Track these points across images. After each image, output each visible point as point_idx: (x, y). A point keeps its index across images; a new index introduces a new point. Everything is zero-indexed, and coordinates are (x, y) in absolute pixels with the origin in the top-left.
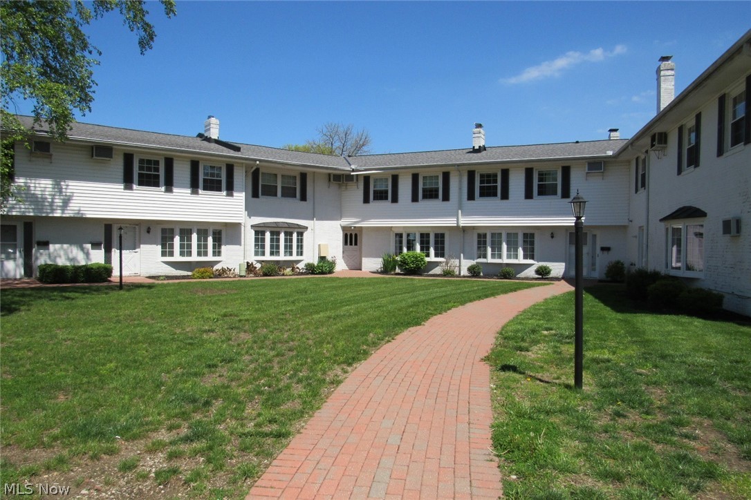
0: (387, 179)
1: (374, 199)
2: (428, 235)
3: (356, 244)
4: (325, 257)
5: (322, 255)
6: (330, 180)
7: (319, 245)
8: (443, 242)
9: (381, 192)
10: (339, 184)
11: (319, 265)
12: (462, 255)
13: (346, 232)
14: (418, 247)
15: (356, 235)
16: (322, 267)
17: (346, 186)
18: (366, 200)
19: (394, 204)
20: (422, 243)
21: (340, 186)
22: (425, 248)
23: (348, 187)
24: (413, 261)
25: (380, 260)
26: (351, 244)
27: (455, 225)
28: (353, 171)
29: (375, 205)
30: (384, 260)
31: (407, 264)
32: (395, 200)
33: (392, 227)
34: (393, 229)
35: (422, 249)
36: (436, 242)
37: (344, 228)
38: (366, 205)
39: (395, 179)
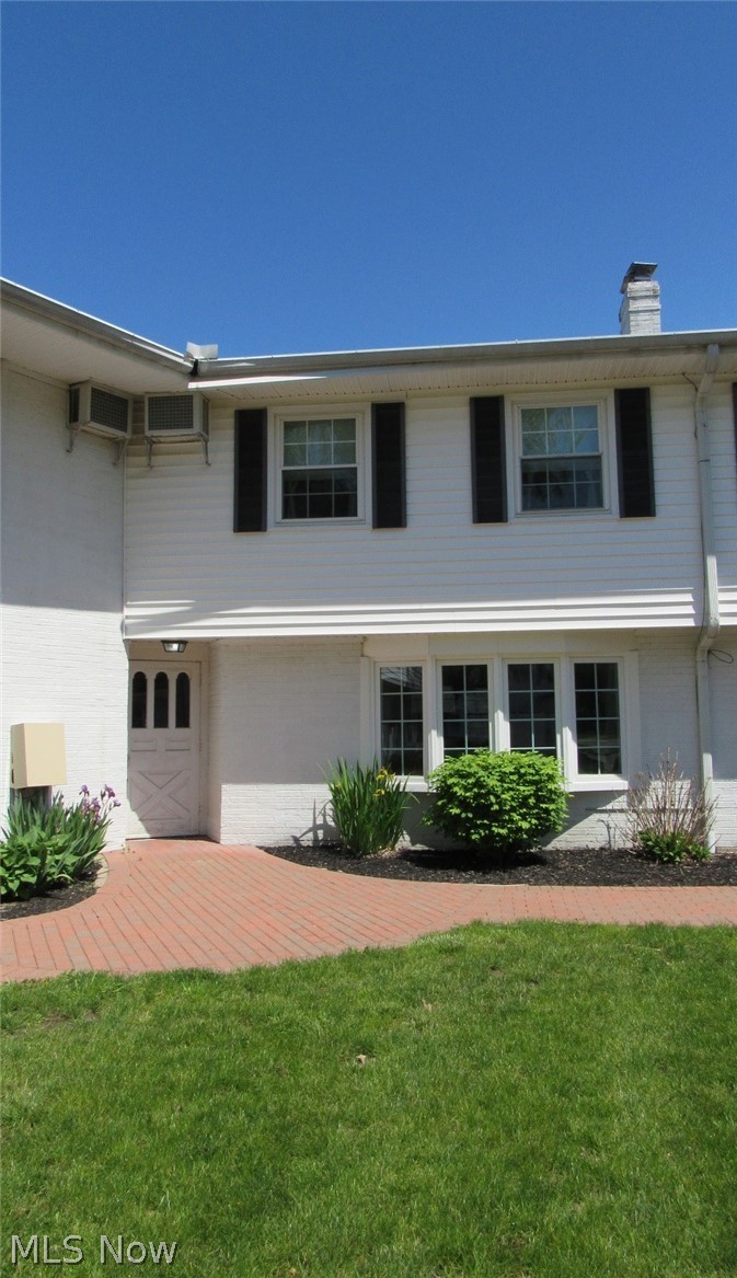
0: (347, 427)
1: (288, 512)
2: (545, 674)
3: (183, 721)
4: (44, 791)
5: (32, 783)
6: (73, 416)
7: (18, 733)
8: (610, 705)
9: (319, 481)
10: (117, 444)
11: (23, 840)
12: (708, 759)
13: (141, 668)
14: (501, 729)
15: (183, 681)
16: (40, 853)
17: (151, 453)
18: (249, 517)
19: (389, 535)
20: (516, 710)
21: (118, 448)
22: (534, 729)
23: (156, 460)
24: (524, 803)
25: (321, 794)
26: (161, 722)
27: (690, 623)
28: (195, 373)
29: (288, 538)
30: (336, 792)
31: (496, 817)
32: (391, 512)
33: (365, 638)
34: (368, 650)
35: (519, 738)
36: (584, 704)
37: (135, 649)
38: (250, 539)
39: (389, 421)
